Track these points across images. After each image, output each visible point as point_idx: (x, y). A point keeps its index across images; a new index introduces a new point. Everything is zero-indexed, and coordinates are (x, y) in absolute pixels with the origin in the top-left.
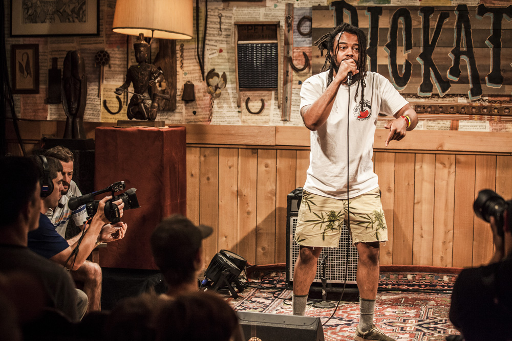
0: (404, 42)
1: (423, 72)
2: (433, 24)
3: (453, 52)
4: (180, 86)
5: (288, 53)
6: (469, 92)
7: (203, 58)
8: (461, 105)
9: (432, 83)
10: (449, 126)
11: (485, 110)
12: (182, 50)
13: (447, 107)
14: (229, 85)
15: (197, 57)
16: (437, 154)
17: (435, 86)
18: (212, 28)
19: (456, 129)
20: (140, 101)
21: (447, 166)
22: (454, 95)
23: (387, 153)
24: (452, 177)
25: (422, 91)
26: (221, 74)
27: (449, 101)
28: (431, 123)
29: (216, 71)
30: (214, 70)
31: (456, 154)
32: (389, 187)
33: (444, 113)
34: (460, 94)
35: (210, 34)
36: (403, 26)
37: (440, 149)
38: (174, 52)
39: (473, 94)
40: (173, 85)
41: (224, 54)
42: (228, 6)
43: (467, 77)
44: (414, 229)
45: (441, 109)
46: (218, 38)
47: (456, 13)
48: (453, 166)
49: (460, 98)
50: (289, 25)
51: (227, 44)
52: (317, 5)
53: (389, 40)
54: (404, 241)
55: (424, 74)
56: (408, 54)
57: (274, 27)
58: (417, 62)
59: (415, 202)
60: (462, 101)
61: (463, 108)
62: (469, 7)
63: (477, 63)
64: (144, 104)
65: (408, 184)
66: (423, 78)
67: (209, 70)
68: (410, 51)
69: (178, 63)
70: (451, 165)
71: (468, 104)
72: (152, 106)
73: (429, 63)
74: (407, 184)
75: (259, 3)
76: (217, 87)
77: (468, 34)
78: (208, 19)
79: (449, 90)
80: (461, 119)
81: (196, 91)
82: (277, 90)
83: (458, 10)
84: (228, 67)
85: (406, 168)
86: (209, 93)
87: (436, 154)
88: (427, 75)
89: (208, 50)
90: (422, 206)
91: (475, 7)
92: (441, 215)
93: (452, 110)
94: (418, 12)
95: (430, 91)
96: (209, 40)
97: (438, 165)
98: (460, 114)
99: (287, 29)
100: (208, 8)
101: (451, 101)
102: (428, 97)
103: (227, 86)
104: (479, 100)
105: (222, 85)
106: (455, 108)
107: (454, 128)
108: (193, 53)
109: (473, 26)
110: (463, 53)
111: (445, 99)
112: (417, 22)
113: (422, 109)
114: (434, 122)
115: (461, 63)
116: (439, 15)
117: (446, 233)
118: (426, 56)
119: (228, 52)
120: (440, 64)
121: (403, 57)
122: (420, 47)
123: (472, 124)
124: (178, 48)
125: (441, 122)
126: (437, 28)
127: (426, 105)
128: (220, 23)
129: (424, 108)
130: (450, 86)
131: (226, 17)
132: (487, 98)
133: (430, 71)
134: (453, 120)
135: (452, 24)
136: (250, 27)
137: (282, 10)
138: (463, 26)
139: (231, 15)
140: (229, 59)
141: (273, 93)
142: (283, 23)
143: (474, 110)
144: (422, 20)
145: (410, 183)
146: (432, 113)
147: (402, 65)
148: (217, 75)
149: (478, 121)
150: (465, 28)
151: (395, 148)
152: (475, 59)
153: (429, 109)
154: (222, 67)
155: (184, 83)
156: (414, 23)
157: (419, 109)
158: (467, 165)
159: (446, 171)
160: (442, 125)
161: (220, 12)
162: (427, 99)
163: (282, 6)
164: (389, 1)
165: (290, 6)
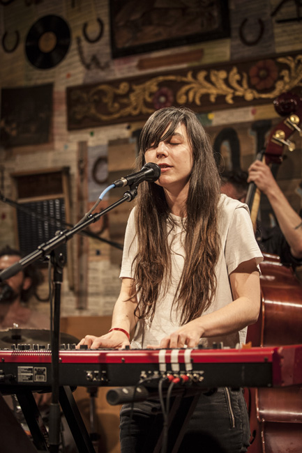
41: (8, 220)
50: (82, 172)
57: (58, 176)
75: (47, 146)
84: (12, 238)
94: (249, 131)
99: (80, 178)
119: (11, 218)
136: (31, 180)
137: (74, 151)
142: (74, 169)
144: (254, 142)
156: (244, 149)
163: (74, 147)
164: (210, 121)
165: (83, 145)
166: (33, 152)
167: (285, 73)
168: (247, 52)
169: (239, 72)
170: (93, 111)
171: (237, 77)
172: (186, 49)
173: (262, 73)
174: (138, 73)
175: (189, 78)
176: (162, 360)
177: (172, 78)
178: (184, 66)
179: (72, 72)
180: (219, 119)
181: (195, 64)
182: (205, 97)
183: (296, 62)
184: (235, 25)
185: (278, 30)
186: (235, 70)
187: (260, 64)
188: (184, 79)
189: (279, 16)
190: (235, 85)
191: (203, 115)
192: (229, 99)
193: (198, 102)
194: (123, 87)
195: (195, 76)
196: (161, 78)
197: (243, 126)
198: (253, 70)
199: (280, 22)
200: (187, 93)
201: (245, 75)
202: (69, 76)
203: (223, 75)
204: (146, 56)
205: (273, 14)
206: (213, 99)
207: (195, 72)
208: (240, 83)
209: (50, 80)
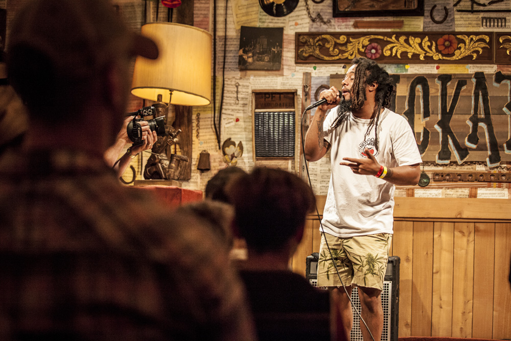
0: (422, 110)
1: (441, 139)
2: (451, 92)
3: (471, 119)
4: (195, 155)
5: (305, 121)
6: (488, 159)
7: (220, 127)
8: (479, 173)
9: (450, 150)
10: (468, 194)
11: (504, 178)
12: (198, 119)
13: (465, 174)
14: (245, 155)
15: (213, 126)
16: (456, 221)
17: (453, 154)
18: (229, 98)
19: (475, 196)
20: (157, 161)
21: (466, 234)
22: (472, 163)
23: (405, 222)
24: (471, 246)
25: (440, 158)
26: (237, 143)
27: (467, 169)
28: (449, 192)
29: (232, 140)
30: (230, 139)
31: (475, 222)
32: (407, 256)
33: (463, 181)
34: (478, 162)
35: (227, 103)
36: (421, 94)
37: (459, 217)
38: (190, 121)
39: (491, 162)
40: (189, 154)
41: (241, 123)
42: (246, 75)
43: (485, 145)
44: (433, 299)
45: (459, 177)
46: (234, 107)
47: (474, 80)
48: (472, 235)
49: (478, 166)
50: (306, 94)
51: (244, 113)
52: (335, 73)
53: (407, 108)
54: (422, 312)
55: (442, 141)
56: (426, 122)
57: (291, 96)
58: (435, 130)
59: (434, 271)
60: (480, 168)
61: (481, 175)
62: (486, 74)
63: (495, 130)
64: (162, 164)
65: (427, 253)
66: (441, 146)
67: (225, 139)
68: (428, 119)
69: (194, 132)
70: (470, 233)
71: (487, 172)
72: (170, 167)
73: (447, 131)
74: (425, 253)
75: (277, 72)
76: (233, 156)
77: (485, 101)
78: (225, 89)
79: (468, 157)
80: (479, 187)
81: (212, 160)
82: (294, 158)
83: (475, 77)
84: (244, 136)
85: (424, 237)
86: (225, 162)
87: (454, 222)
88: (445, 143)
89: (224, 119)
90: (440, 276)
91: (493, 74)
92: (460, 285)
93: (470, 177)
94: (437, 79)
95: (448, 158)
96: (226, 110)
97: (457, 233)
98: (479, 181)
99: (304, 98)
100: (225, 77)
101: (470, 169)
102: (446, 165)
103: (243, 155)
104: (497, 167)
105: (238, 154)
106: (473, 175)
107: (473, 195)
108: (209, 123)
109: (491, 94)
110: (482, 120)
111: (463, 167)
112: (435, 89)
113: (440, 177)
114: (453, 190)
115: (479, 130)
116: (456, 83)
117: (466, 303)
118: (444, 124)
119: (244, 122)
120: (458, 131)
121: (421, 125)
122: (438, 114)
123: (491, 192)
124: (194, 117)
125: (460, 190)
126: (454, 96)
127: (445, 173)
128: (237, 92)
129: (442, 176)
130: (468, 153)
131: (243, 86)
132: (505, 165)
133: (448, 139)
134: (472, 188)
135: (470, 91)
136: (267, 96)
137: (299, 79)
138: (480, 94)
139: (248, 84)
140: (245, 128)
141: (290, 162)
142: (300, 92)
143: (492, 177)
144: (440, 87)
145: (429, 252)
146: (450, 181)
147: (420, 133)
148: (234, 144)
149: (497, 189)
150: (483, 95)
151: (413, 216)
152: (493, 126)
153: (448, 177)
154: (239, 136)
155: (200, 152)
156: (432, 91)
157: (437, 177)
158: (486, 233)
159: (465, 239)
160: (460, 193)
161: (238, 81)
162: (445, 167)
163: (300, 76)
164: (407, 70)
165: (307, 75)
166: (265, 76)
167: (461, 45)
168: (436, 28)
169: (430, 41)
170: (317, 52)
171: (429, 44)
172: (390, 19)
173: (447, 43)
174: (353, 30)
175: (393, 39)
177: (381, 37)
178: (389, 30)
179: (299, 22)
180: (413, 69)
181: (398, 30)
182: (404, 54)
183: (470, 39)
184: (427, 8)
185: (457, 16)
186: (427, 38)
187: (446, 37)
188: (389, 39)
189: (458, 7)
190: (426, 48)
191: (401, 65)
192: (422, 58)
193: (399, 57)
194: (343, 39)
195: (397, 39)
196: (372, 37)
197: (433, 76)
198: (441, 41)
199: (459, 11)
200: (391, 49)
201: (434, 43)
202: (296, 24)
203: (418, 40)
204: (359, 19)
205: (455, 5)
206: (410, 55)
207: (398, 35)
208: (430, 47)
209: (281, 25)
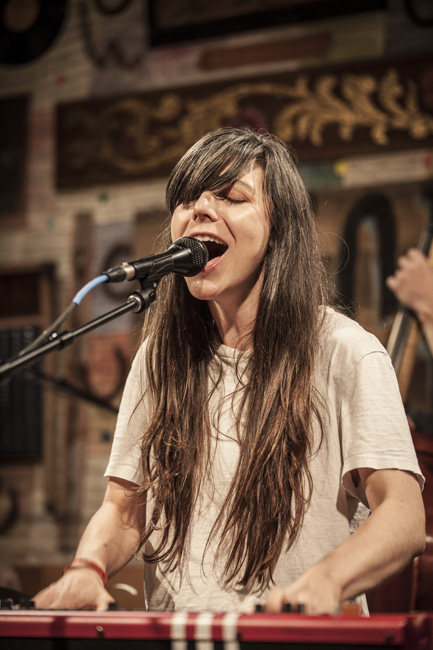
163: (66, 224)
164: (339, 178)
165: (84, 221)
169: (402, 82)
170: (107, 152)
171: (397, 90)
172: (295, 32)
174: (197, 77)
175: (301, 89)
176: (178, 634)
177: (266, 89)
178: (290, 65)
179: (68, 73)
180: (355, 173)
181: (313, 62)
182: (331, 130)
186: (392, 76)
188: (291, 92)
190: (392, 106)
191: (325, 166)
192: (379, 135)
193: (316, 138)
194: (169, 106)
195: (312, 87)
196: (244, 90)
197: (404, 189)
198: (430, 78)
200: (295, 121)
201: (413, 86)
202: (61, 80)
203: (367, 84)
206: (346, 133)
207: (313, 77)
208: (401, 101)
209: (20, 88)
